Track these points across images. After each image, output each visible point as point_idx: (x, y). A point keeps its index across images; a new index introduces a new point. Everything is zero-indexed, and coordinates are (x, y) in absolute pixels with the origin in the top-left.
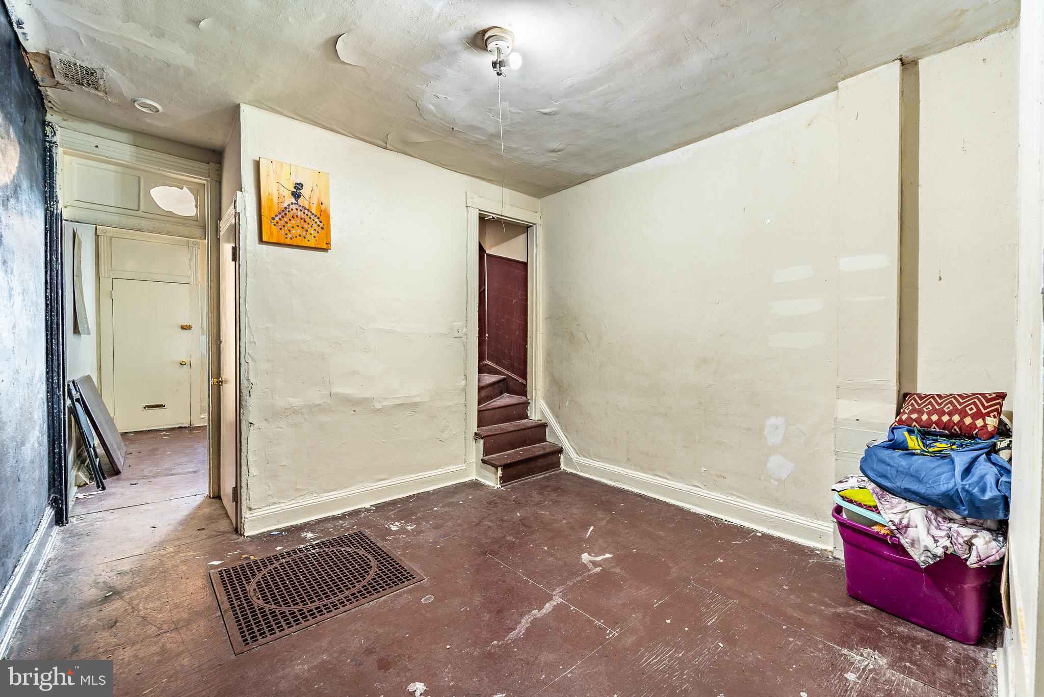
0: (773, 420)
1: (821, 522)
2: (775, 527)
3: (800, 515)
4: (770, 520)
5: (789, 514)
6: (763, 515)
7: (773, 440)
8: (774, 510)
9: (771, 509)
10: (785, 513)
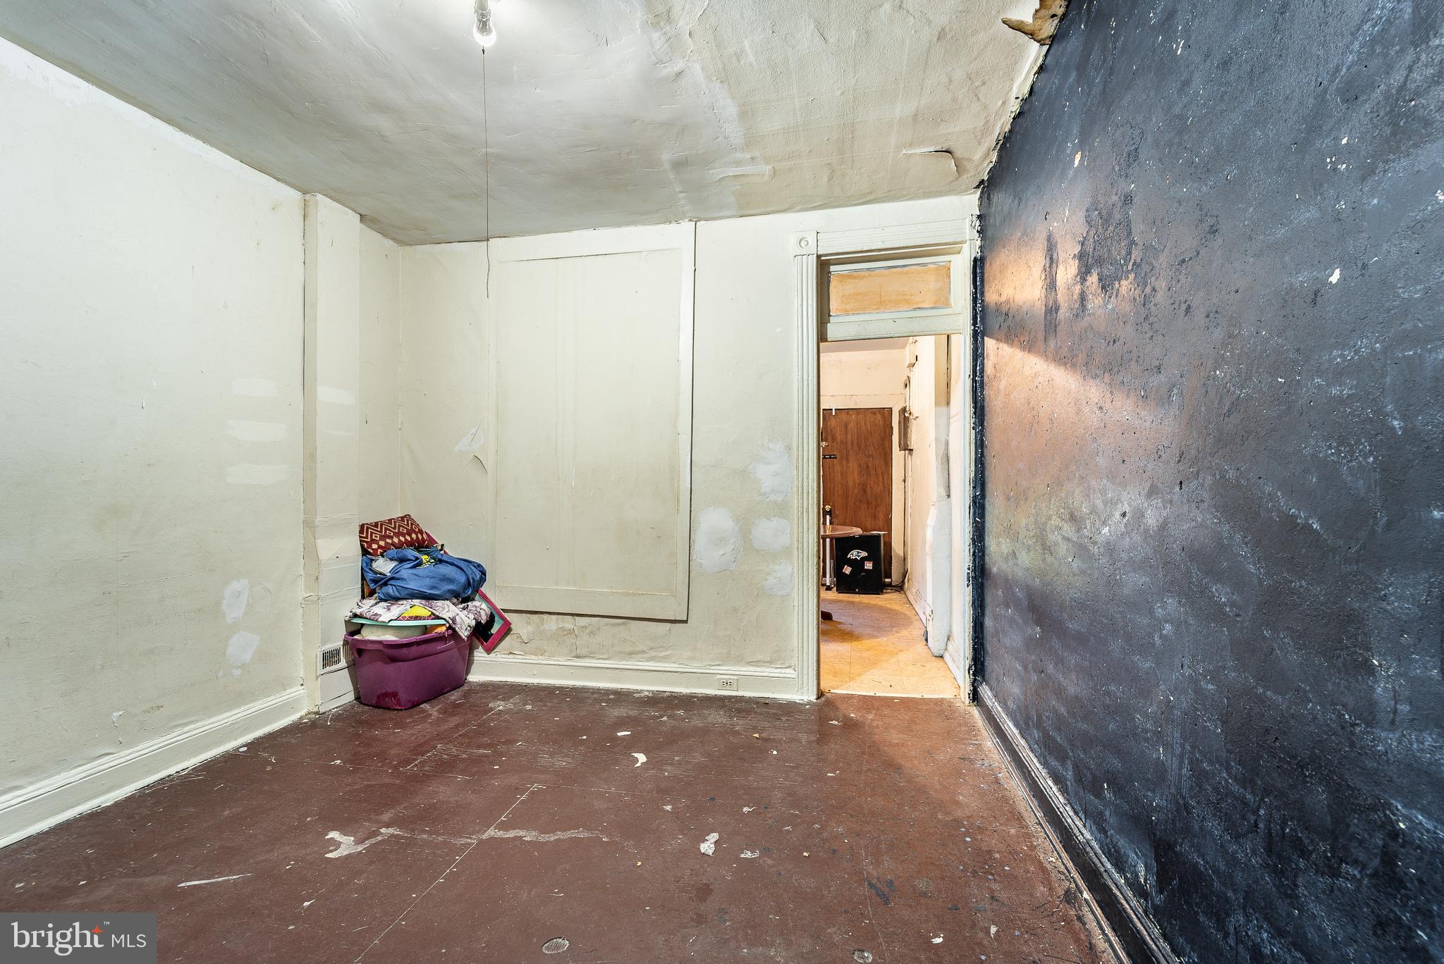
0: (235, 586)
1: (289, 691)
2: (246, 730)
3: (266, 697)
4: (238, 725)
5: (256, 704)
6: (229, 726)
7: (233, 612)
8: (239, 710)
9: (234, 712)
10: (252, 705)
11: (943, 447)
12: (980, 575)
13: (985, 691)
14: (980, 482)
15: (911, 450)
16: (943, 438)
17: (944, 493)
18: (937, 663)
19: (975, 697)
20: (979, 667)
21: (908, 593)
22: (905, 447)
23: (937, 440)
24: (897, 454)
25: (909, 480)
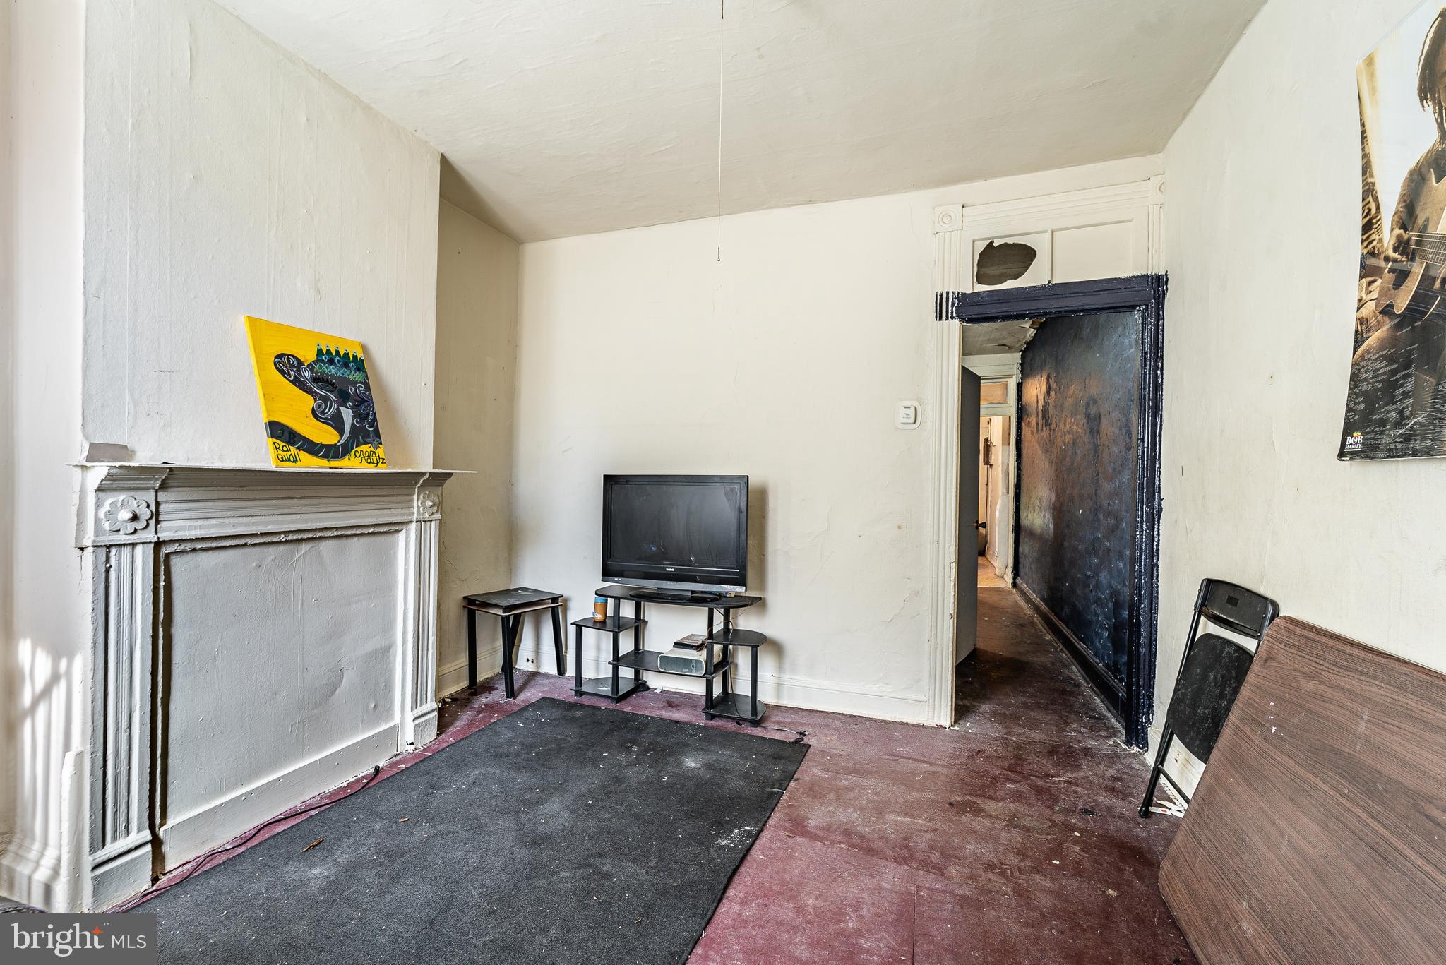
11: (1006, 467)
12: (1017, 528)
13: (1019, 581)
14: (1018, 486)
15: (991, 465)
16: (1006, 462)
17: (1005, 491)
18: (1002, 579)
19: (1015, 585)
20: (1016, 572)
21: (988, 557)
22: (987, 462)
23: (1003, 463)
24: (982, 468)
25: (990, 484)
